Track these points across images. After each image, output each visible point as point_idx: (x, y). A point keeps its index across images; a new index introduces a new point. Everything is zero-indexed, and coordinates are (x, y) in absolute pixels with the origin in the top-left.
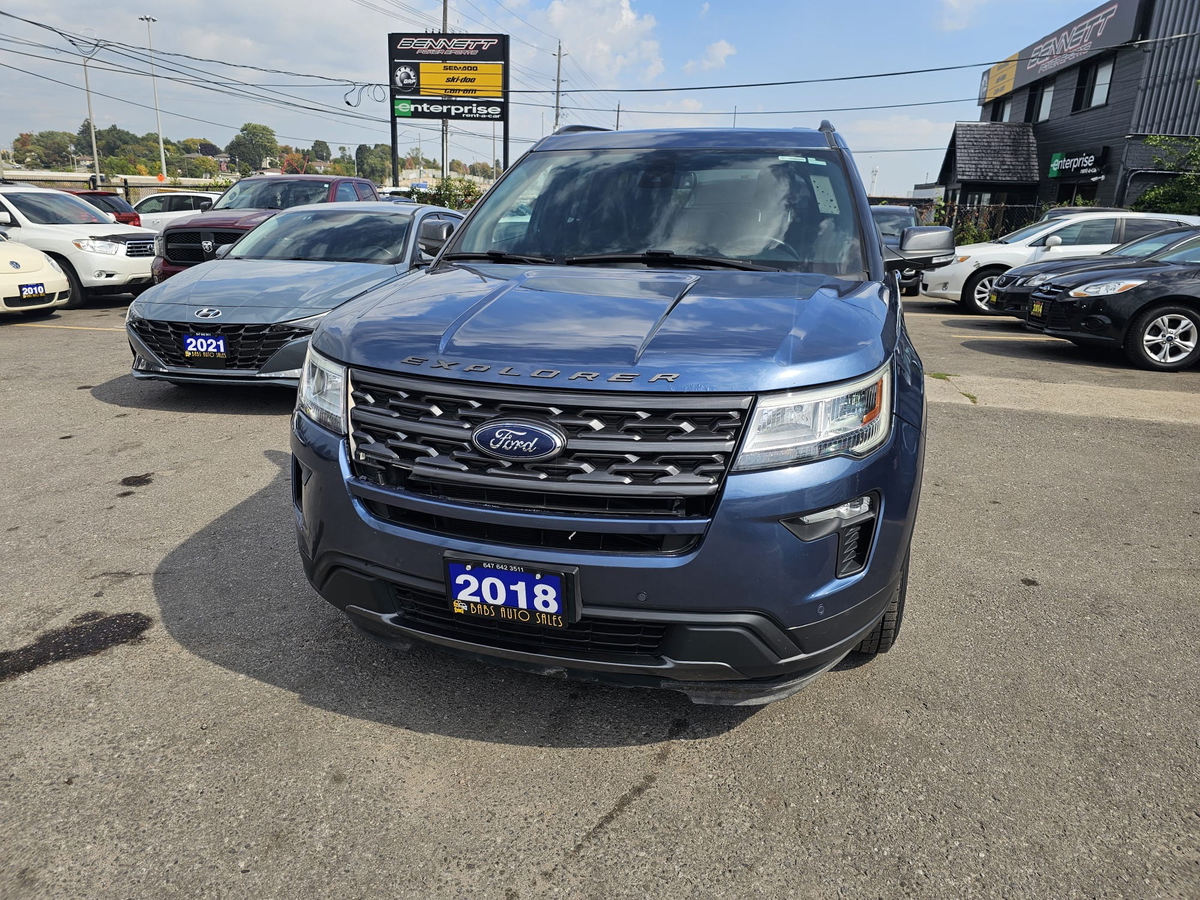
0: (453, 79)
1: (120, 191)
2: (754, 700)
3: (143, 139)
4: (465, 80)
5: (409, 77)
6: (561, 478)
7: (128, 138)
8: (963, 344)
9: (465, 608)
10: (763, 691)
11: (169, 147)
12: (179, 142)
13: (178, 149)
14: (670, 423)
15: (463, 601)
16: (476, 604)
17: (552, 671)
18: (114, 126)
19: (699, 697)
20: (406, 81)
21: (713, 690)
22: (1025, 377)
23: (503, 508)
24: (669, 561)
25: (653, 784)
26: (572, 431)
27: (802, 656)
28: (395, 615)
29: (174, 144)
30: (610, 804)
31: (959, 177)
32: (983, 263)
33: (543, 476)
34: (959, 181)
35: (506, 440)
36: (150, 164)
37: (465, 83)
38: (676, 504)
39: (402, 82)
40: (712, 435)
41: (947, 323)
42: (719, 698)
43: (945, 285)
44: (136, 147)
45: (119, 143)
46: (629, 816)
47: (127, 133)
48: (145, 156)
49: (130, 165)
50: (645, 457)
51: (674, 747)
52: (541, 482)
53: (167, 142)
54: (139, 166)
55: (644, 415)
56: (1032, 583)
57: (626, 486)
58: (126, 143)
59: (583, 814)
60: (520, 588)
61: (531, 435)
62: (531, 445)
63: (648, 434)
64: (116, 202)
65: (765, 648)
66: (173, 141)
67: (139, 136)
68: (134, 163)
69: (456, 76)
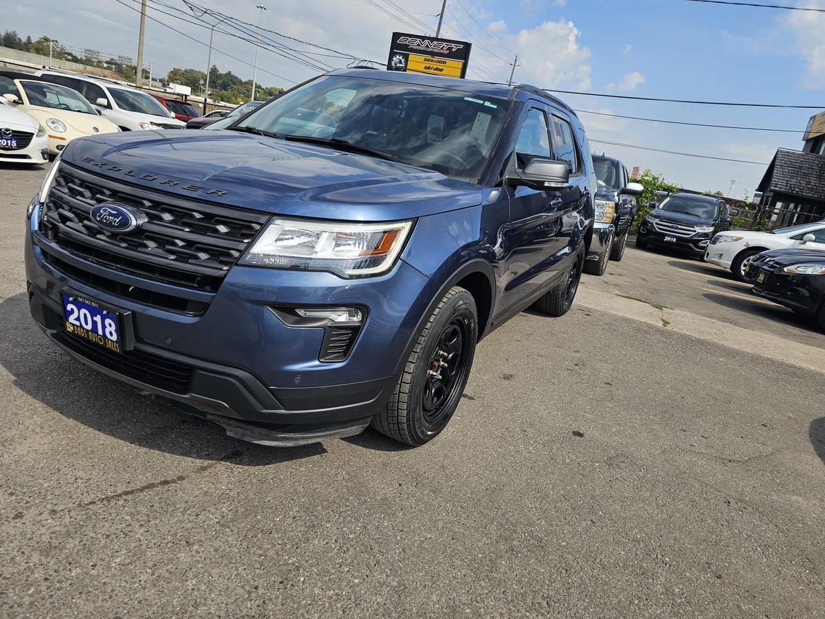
0: (429, 68)
1: (201, 105)
2: (266, 442)
3: (246, 83)
4: (437, 69)
5: (400, 62)
6: (135, 248)
7: (236, 81)
8: (704, 295)
9: (72, 328)
10: (270, 436)
11: (260, 90)
12: (267, 88)
13: (265, 92)
14: (212, 224)
15: (71, 323)
16: (77, 326)
17: (147, 393)
18: (230, 72)
19: (231, 431)
20: (398, 65)
21: (238, 427)
22: (725, 320)
23: (98, 263)
24: (188, 319)
25: (179, 482)
26: (152, 218)
27: (283, 411)
28: (55, 331)
29: (263, 89)
30: (139, 486)
31: (772, 188)
32: (751, 245)
33: (124, 245)
34: (771, 191)
35: (105, 215)
36: (245, 99)
37: (436, 71)
38: (198, 279)
39: (396, 65)
40: (235, 237)
41: (710, 282)
42: (244, 435)
43: (721, 255)
44: (240, 87)
45: (230, 83)
46: (145, 495)
47: (237, 78)
48: (244, 93)
49: (233, 98)
50: (190, 244)
51: (218, 465)
52: (122, 249)
53: (258, 87)
54: (238, 99)
55: (197, 216)
56: (580, 435)
57: (170, 260)
58: (234, 84)
59: (116, 486)
60: (98, 319)
61: (120, 213)
62: (117, 220)
63: (196, 229)
64: (190, 110)
65: (252, 398)
66: (263, 87)
67: (243, 80)
68: (236, 97)
69: (431, 66)
